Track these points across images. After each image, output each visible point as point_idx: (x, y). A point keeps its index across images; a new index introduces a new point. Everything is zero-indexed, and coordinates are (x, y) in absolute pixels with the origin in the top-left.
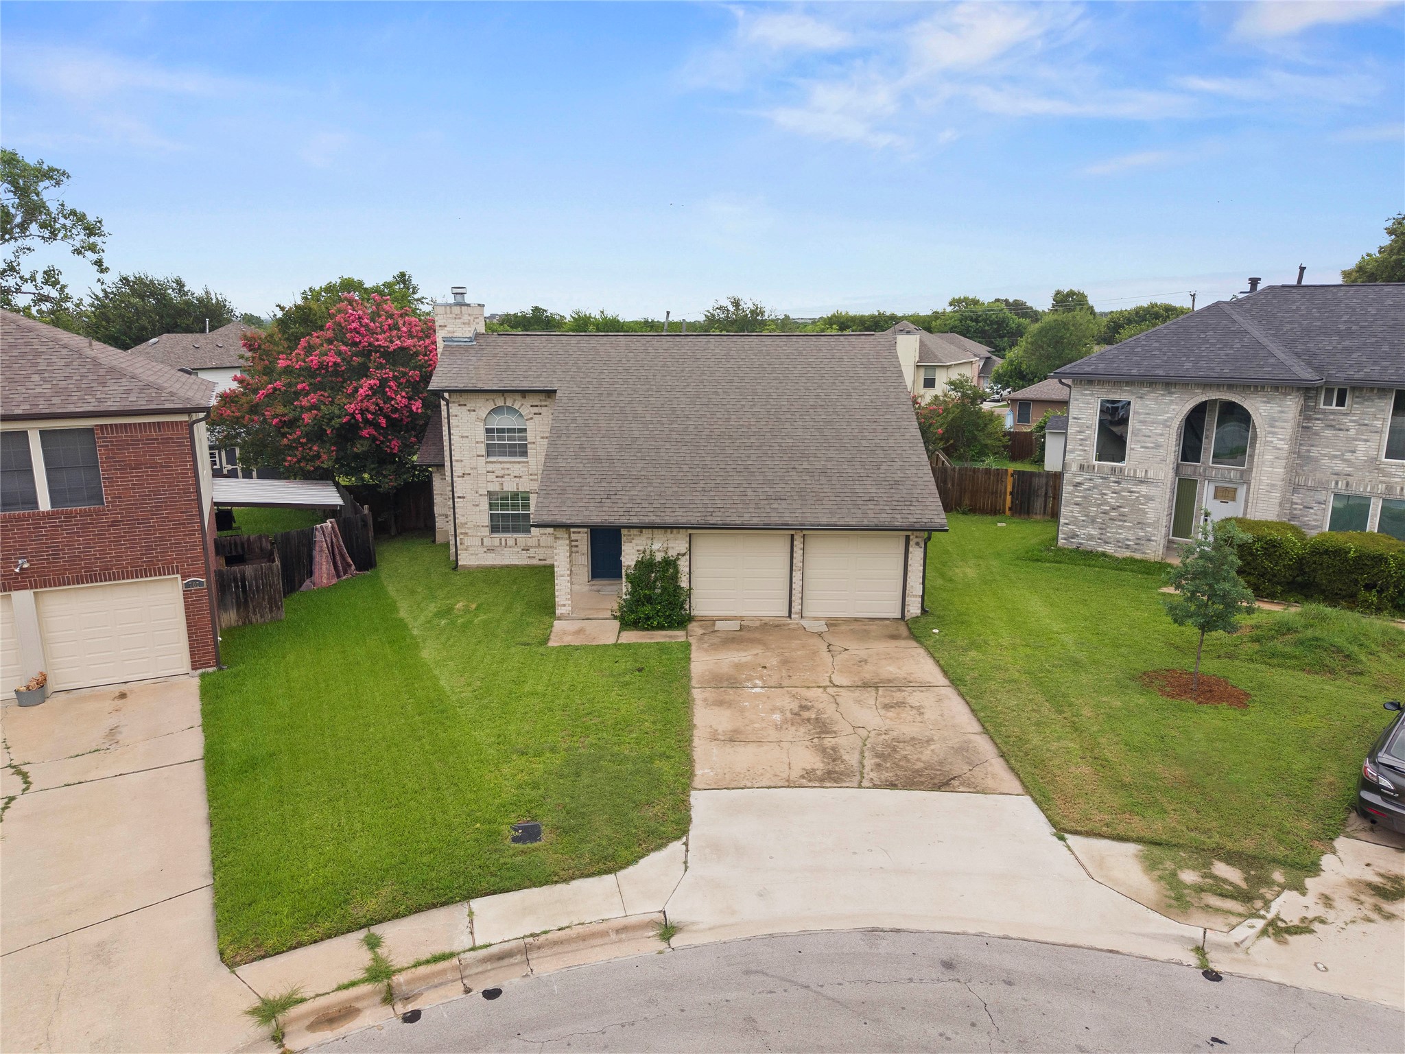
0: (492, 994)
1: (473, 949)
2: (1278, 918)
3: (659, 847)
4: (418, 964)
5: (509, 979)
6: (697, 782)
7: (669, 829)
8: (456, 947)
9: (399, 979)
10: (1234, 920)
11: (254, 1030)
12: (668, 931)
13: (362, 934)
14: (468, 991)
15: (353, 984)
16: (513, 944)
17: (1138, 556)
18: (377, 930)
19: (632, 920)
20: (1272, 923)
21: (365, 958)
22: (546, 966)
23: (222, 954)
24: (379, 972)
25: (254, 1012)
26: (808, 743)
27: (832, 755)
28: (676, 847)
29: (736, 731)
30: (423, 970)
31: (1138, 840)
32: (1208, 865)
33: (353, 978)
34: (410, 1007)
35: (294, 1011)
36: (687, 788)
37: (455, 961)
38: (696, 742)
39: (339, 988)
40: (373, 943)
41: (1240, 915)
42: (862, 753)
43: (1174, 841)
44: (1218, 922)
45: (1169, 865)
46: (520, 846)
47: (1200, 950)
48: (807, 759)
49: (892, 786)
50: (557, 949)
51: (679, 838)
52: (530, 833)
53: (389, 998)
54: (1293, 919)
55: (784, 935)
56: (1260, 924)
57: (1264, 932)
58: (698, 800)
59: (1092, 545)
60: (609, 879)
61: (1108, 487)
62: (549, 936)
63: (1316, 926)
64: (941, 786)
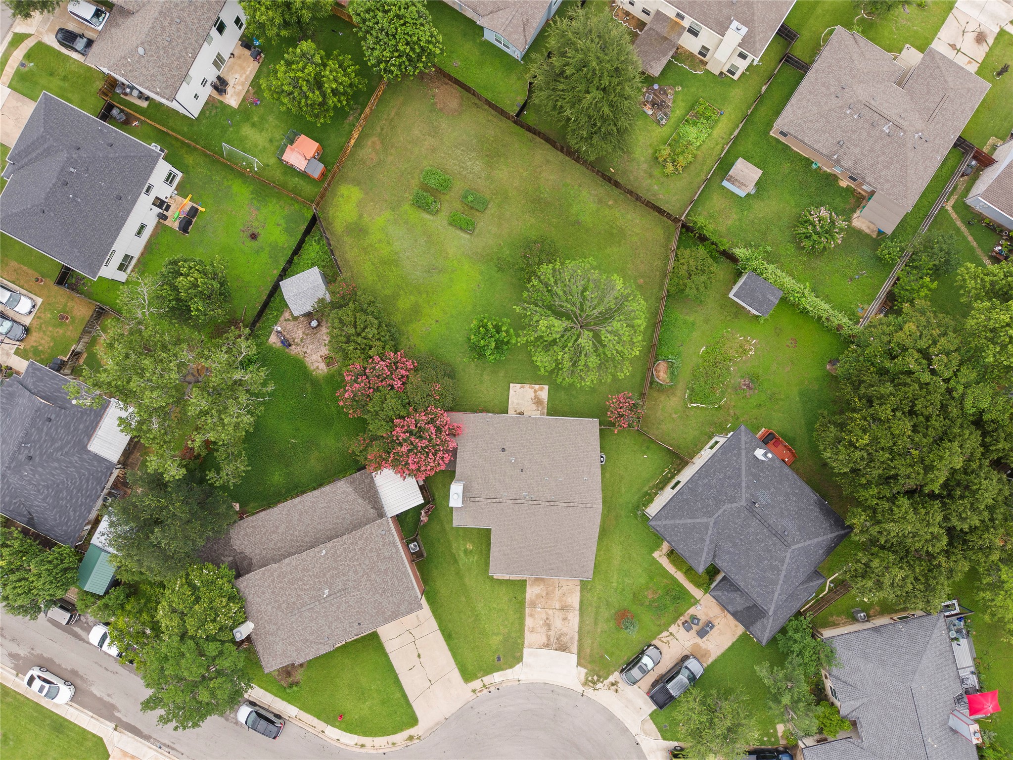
0: (498, 689)
2: (596, 687)
3: (519, 663)
4: (489, 684)
6: (525, 646)
7: (519, 659)
8: (493, 682)
9: (487, 686)
12: (519, 681)
13: (480, 679)
14: (495, 688)
16: (500, 681)
18: (483, 678)
19: (514, 679)
21: (482, 683)
22: (504, 685)
23: (464, 681)
24: (484, 686)
25: (472, 691)
26: (545, 633)
27: (549, 637)
31: (587, 669)
32: (594, 676)
34: (489, 690)
35: (476, 691)
36: (523, 648)
38: (526, 632)
39: (480, 687)
41: (592, 686)
42: (554, 637)
43: (592, 671)
44: (588, 687)
45: (589, 675)
46: (498, 662)
47: (584, 691)
48: (544, 640)
49: (556, 650)
50: (506, 682)
51: (521, 661)
52: (499, 659)
53: (486, 689)
55: (534, 683)
57: (593, 690)
58: (526, 651)
60: (511, 670)
63: (600, 689)
64: (564, 650)
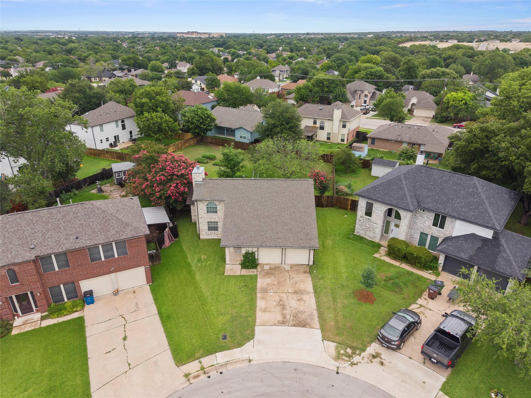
0: (221, 373)
1: (217, 364)
2: (353, 362)
3: (249, 341)
4: (208, 367)
5: (224, 370)
6: (257, 324)
7: (251, 337)
8: (214, 364)
9: (206, 370)
10: (346, 362)
11: (184, 379)
12: (250, 361)
13: (198, 360)
14: (217, 372)
15: (199, 371)
16: (224, 363)
17: (373, 240)
18: (201, 360)
19: (244, 359)
20: (352, 363)
21: (200, 365)
22: (230, 367)
23: (176, 364)
24: (202, 368)
25: (184, 376)
26: (280, 312)
27: (284, 316)
28: (252, 341)
29: (266, 308)
30: (209, 368)
31: (336, 342)
32: (346, 349)
33: (199, 370)
34: (208, 375)
35: (190, 376)
36: (254, 326)
37: (214, 366)
38: (257, 312)
39: (197, 371)
40: (200, 362)
41: (347, 361)
42: (290, 315)
43: (342, 343)
44: (342, 362)
45: (340, 349)
46: (223, 341)
47: (338, 368)
48: (279, 318)
49: (295, 326)
50: (231, 364)
51: (252, 339)
52: (225, 337)
53: (205, 373)
54: (355, 362)
55: (270, 362)
56: (349, 363)
57: (350, 364)
58: (257, 329)
59: (363, 235)
60: (240, 348)
61: (367, 223)
62: (230, 362)
63: (359, 364)
64: (304, 326)
